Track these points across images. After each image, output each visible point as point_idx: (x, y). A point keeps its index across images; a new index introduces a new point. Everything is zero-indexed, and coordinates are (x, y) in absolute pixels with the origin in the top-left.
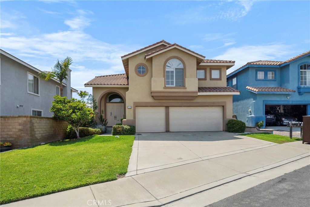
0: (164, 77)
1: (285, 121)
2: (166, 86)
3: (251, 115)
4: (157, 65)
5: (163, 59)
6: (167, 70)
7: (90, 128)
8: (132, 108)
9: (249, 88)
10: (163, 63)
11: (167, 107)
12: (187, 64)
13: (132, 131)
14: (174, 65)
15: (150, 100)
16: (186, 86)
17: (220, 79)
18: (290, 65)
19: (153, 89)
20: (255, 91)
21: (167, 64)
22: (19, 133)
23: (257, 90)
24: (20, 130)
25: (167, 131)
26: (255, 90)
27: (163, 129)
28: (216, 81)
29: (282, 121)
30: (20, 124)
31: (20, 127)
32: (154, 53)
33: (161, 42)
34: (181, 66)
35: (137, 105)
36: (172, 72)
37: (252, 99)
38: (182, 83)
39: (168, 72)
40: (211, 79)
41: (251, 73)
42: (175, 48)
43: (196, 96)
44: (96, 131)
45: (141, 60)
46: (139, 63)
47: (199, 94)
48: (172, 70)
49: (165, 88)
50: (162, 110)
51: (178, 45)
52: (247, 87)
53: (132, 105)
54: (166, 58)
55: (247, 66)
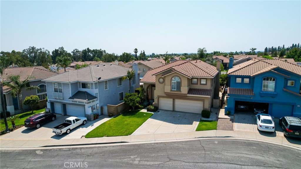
0: (170, 86)
4: (167, 80)
5: (170, 78)
6: (172, 81)
11: (174, 100)
12: (182, 80)
13: (156, 109)
15: (165, 95)
16: (181, 91)
17: (206, 84)
19: (166, 91)
21: (173, 79)
24: (114, 110)
25: (174, 110)
27: (171, 109)
28: (203, 85)
31: (114, 109)
32: (165, 75)
33: (170, 68)
34: (179, 80)
35: (159, 97)
40: (201, 84)
41: (232, 79)
46: (160, 77)
47: (188, 95)
48: (175, 82)
49: (171, 91)
50: (172, 100)
51: (177, 71)
53: (157, 97)
54: (172, 77)
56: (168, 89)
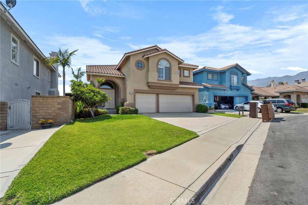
0: (157, 72)
1: (222, 106)
2: (159, 79)
3: (206, 101)
4: (152, 63)
5: (156, 59)
6: (159, 67)
7: (99, 109)
8: (133, 94)
9: (204, 84)
10: (156, 62)
11: (158, 94)
12: (172, 64)
14: (164, 64)
15: (146, 88)
16: (172, 80)
17: (189, 77)
18: (226, 72)
19: (150, 80)
20: (209, 87)
21: (159, 63)
22: (58, 111)
23: (210, 86)
24: (59, 109)
25: (158, 112)
26: (209, 85)
27: (154, 110)
28: (187, 78)
29: (221, 106)
30: (59, 104)
31: (59, 106)
32: (151, 54)
33: (155, 46)
34: (168, 66)
35: (137, 92)
36: (162, 69)
37: (206, 92)
38: (169, 78)
39: (160, 69)
40: (184, 76)
41: (205, 74)
42: (165, 52)
43: (178, 88)
44: (104, 112)
45: (140, 58)
46: (139, 59)
47: (180, 86)
48: (163, 68)
50: (154, 97)
51: (167, 51)
52: (203, 83)
53: (133, 91)
54: (159, 59)
55: (203, 70)
56: (153, 78)
